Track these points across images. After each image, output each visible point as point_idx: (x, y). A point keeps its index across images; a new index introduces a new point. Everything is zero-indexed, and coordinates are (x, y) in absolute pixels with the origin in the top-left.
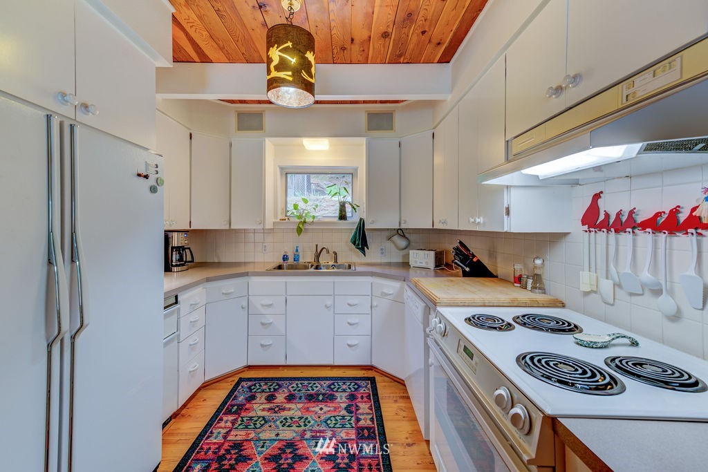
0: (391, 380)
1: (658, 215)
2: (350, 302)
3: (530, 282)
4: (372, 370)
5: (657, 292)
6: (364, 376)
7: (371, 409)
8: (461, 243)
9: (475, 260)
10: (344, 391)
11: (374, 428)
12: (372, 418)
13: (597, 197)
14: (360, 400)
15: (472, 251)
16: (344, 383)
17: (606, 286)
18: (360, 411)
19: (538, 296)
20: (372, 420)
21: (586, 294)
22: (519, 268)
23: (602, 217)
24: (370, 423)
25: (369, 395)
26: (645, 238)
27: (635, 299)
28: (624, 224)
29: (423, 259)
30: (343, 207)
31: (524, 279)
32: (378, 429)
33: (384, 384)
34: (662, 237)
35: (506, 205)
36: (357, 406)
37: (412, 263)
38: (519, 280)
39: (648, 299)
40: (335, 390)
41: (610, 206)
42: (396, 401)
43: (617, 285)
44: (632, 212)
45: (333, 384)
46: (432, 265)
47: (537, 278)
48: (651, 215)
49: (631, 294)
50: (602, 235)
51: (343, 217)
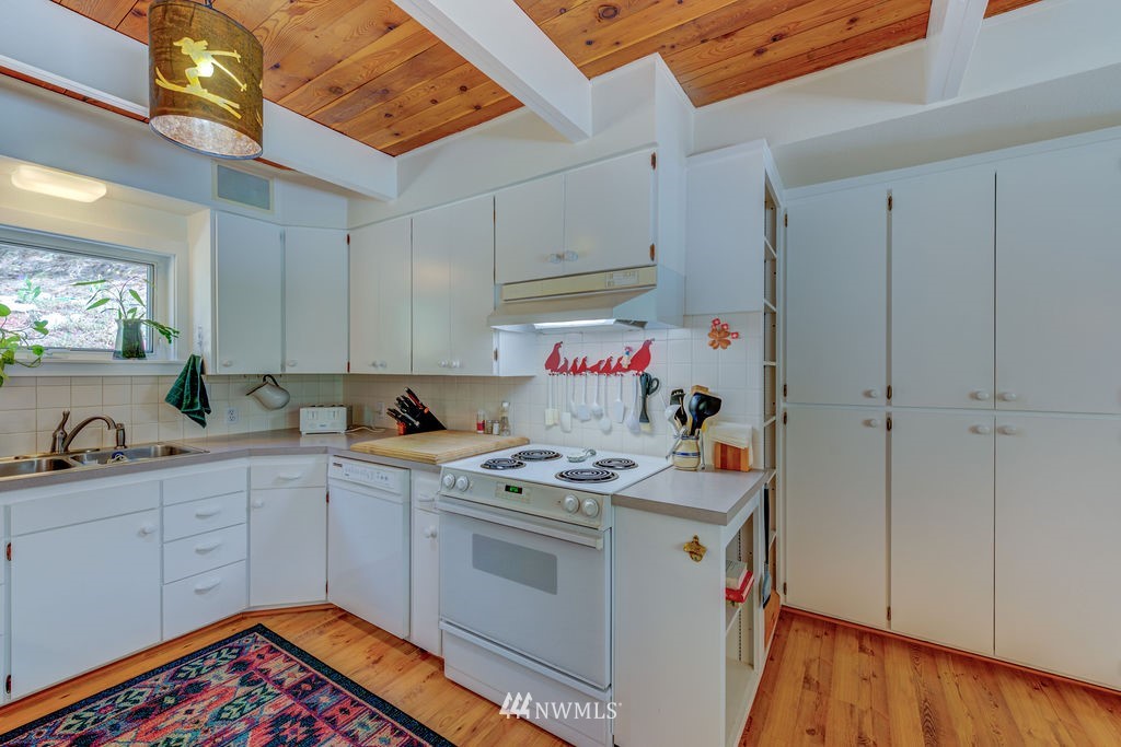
0: (290, 616)
1: (600, 362)
2: (200, 511)
3: (496, 427)
4: (246, 618)
5: (599, 416)
6: (235, 632)
7: (292, 660)
8: (409, 391)
9: (426, 411)
10: (215, 667)
11: (314, 675)
12: (302, 667)
13: (558, 346)
14: (258, 661)
15: (421, 401)
16: (205, 659)
17: (567, 417)
18: (273, 672)
19: (504, 439)
20: (303, 669)
21: (549, 427)
22: (483, 415)
23: (562, 363)
24: (302, 674)
25: (272, 647)
26: (592, 378)
27: (585, 424)
28: (579, 369)
29: (325, 420)
30: (130, 329)
31: (488, 426)
32: (322, 673)
33: (285, 624)
34: (603, 377)
35: (494, 349)
36: (261, 670)
37: (304, 429)
38: (481, 426)
39: (594, 422)
40: (193, 675)
41: (568, 354)
42: (321, 633)
43: (574, 416)
44: (584, 360)
45: (179, 671)
46: (341, 426)
47: (503, 422)
48: (597, 363)
49: (583, 421)
50: (562, 377)
51: (133, 350)
